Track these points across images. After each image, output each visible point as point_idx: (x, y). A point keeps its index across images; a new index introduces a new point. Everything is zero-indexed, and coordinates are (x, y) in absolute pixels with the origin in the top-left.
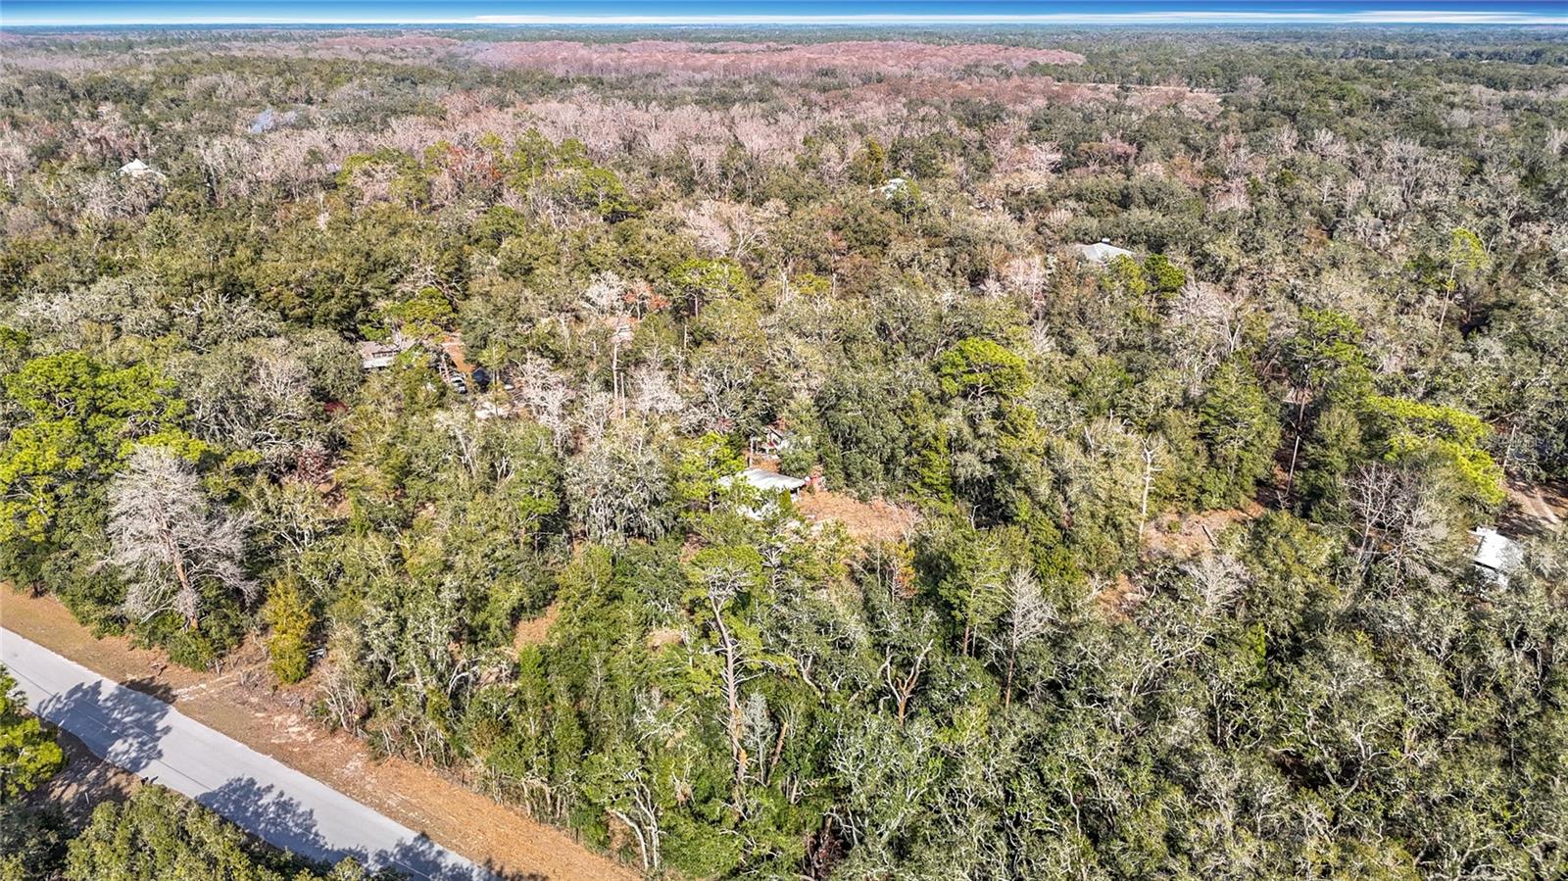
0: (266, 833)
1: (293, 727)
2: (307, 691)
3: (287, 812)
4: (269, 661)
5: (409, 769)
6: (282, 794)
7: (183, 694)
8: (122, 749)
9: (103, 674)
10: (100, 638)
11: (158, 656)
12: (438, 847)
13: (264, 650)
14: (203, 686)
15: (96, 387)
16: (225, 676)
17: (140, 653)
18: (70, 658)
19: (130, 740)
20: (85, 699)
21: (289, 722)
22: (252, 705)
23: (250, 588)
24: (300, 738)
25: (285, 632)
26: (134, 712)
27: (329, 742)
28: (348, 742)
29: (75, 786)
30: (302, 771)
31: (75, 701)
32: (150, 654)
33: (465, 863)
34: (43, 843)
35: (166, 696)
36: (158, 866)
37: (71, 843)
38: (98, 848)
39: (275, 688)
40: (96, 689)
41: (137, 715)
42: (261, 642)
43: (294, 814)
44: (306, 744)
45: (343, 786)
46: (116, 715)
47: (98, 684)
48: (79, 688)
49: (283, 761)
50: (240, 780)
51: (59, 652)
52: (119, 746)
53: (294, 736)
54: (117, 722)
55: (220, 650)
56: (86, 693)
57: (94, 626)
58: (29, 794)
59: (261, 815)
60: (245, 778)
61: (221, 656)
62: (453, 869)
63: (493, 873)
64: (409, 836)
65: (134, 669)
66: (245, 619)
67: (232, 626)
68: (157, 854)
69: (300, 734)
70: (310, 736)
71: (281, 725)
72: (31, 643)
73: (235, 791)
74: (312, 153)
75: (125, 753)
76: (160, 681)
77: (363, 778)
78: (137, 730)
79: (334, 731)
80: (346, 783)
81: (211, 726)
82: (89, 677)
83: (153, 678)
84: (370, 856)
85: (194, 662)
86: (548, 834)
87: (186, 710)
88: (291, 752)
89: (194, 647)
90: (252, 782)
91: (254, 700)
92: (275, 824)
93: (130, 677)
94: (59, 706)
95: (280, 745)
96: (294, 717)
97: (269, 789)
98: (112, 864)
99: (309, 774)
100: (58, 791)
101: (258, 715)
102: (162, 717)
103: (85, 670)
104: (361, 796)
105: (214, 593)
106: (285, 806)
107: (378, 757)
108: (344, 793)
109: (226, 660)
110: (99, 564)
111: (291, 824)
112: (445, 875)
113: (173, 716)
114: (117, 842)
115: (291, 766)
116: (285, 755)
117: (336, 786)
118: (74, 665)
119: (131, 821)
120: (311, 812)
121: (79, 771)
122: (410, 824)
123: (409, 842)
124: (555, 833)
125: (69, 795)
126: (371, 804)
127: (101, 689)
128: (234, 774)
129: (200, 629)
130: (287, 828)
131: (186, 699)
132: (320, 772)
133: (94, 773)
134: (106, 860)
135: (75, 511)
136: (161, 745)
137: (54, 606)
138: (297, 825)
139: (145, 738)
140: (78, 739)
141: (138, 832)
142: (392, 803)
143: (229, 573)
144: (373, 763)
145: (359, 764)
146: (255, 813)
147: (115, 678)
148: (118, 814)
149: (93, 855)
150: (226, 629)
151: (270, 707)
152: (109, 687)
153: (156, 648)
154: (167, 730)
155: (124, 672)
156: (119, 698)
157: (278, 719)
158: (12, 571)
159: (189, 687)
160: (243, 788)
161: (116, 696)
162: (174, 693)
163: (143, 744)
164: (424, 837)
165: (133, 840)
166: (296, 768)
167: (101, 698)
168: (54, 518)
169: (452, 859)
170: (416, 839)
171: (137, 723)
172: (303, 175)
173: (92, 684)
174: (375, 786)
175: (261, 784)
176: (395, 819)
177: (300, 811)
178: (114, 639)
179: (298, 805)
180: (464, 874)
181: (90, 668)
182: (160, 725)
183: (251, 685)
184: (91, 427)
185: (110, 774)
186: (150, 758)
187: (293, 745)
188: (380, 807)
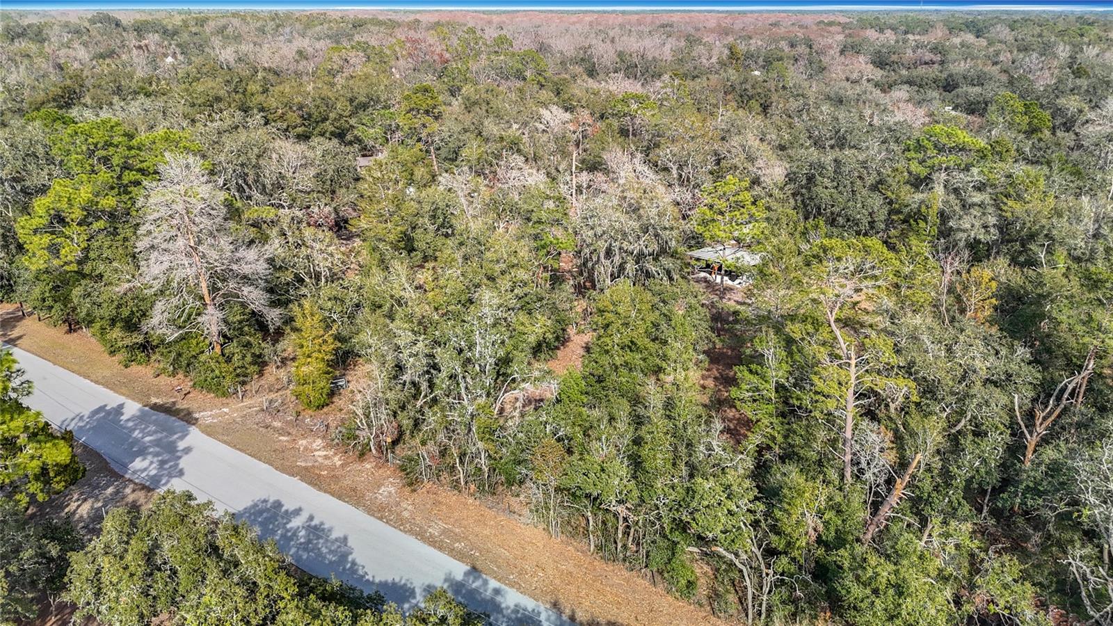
0: (298, 559)
1: (319, 451)
2: (332, 417)
3: (319, 537)
4: (291, 387)
5: (448, 497)
6: (311, 518)
7: (205, 416)
8: (142, 466)
9: (128, 396)
10: (126, 366)
11: (182, 382)
12: (493, 584)
13: (285, 380)
14: (226, 410)
15: (130, 148)
16: (247, 402)
17: (164, 380)
18: (97, 382)
19: (150, 457)
20: (108, 418)
21: (314, 445)
22: (274, 429)
23: (273, 316)
24: (327, 462)
25: (309, 356)
26: (155, 432)
27: (357, 466)
28: (378, 467)
29: (90, 501)
30: (330, 493)
31: (98, 420)
32: (174, 381)
33: (529, 604)
34: (43, 555)
35: (188, 418)
36: (181, 590)
37: (74, 557)
38: (105, 562)
39: (298, 414)
40: (119, 410)
41: (159, 435)
42: (282, 374)
43: (327, 540)
44: (333, 468)
45: (379, 511)
46: (136, 434)
47: (121, 406)
48: (102, 408)
49: (310, 483)
50: (265, 501)
51: (87, 377)
52: (138, 464)
53: (320, 459)
54: (137, 441)
55: (242, 378)
56: (109, 413)
57: (121, 356)
58: (41, 506)
59: (291, 539)
60: (271, 500)
61: (244, 383)
62: (516, 611)
63: (565, 618)
64: (459, 570)
65: (158, 393)
66: (267, 348)
67: (254, 355)
68: (181, 575)
69: (326, 457)
70: (337, 461)
71: (306, 449)
72: (61, 369)
73: (261, 512)
74: (300, 53)
75: (145, 469)
76: (183, 405)
77: (398, 504)
78: (157, 449)
79: (362, 455)
80: (381, 508)
81: (234, 447)
82: (112, 399)
83: (174, 403)
84: (418, 591)
85: (215, 387)
86: (618, 574)
87: (209, 431)
88: (319, 476)
89: (217, 372)
90: (278, 504)
91: (277, 424)
92: (306, 549)
93: (154, 400)
94: (81, 424)
95: (306, 468)
96: (319, 441)
97: (298, 512)
98: (121, 586)
99: (339, 498)
100: (73, 506)
101: (281, 438)
102: (182, 438)
103: (111, 393)
104: (399, 523)
105: (238, 318)
106: (316, 531)
107: (412, 483)
108: (381, 519)
109: (248, 387)
110: (127, 286)
111: (324, 550)
112: (509, 619)
113: (195, 437)
114: (129, 557)
115: (320, 489)
116: (312, 477)
117: (370, 511)
118: (100, 388)
119: (149, 533)
120: (345, 539)
121: (97, 487)
122: (459, 556)
123: (459, 576)
124: (627, 574)
125: (85, 510)
126: (411, 532)
127: (124, 410)
128: (259, 495)
129: (223, 355)
130: (320, 554)
131: (209, 421)
132: (352, 496)
133: (110, 490)
134: (115, 580)
135: (106, 244)
136: (183, 463)
137: (86, 339)
138: (331, 552)
139: (166, 456)
140: (99, 455)
141: (156, 546)
142: (434, 531)
143: (255, 297)
144: (409, 489)
145: (392, 490)
146: (283, 536)
147: (139, 401)
148: (133, 525)
149: (98, 572)
150: (249, 358)
151: (293, 431)
152: (132, 408)
153: (180, 376)
154: (188, 450)
155: (149, 396)
156: (141, 418)
157: (303, 443)
158: (47, 303)
159: (210, 410)
160: (267, 510)
161: (138, 417)
162: (196, 415)
163: (162, 463)
164: (474, 571)
165: (149, 556)
166: (325, 492)
167: (124, 418)
168: (87, 250)
169: (512, 599)
170: (467, 574)
171: (157, 443)
172: (292, 67)
173: (115, 405)
174: (412, 513)
175: (289, 506)
176: (440, 549)
177: (334, 536)
178: (140, 368)
179: (330, 530)
180: (531, 618)
181: (116, 392)
182: (181, 445)
183: (272, 410)
184: (125, 182)
185: (128, 491)
186: (170, 476)
187: (321, 468)
188: (421, 536)
